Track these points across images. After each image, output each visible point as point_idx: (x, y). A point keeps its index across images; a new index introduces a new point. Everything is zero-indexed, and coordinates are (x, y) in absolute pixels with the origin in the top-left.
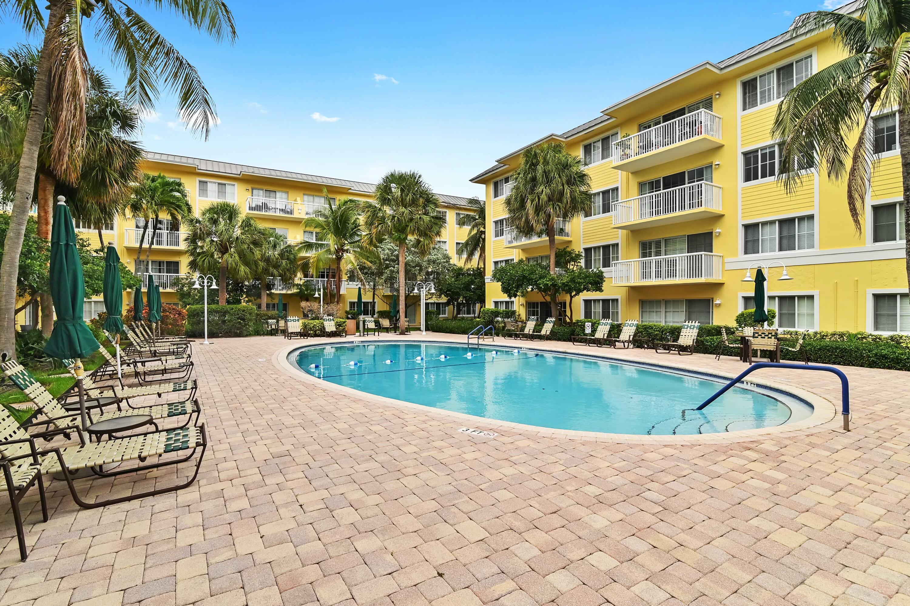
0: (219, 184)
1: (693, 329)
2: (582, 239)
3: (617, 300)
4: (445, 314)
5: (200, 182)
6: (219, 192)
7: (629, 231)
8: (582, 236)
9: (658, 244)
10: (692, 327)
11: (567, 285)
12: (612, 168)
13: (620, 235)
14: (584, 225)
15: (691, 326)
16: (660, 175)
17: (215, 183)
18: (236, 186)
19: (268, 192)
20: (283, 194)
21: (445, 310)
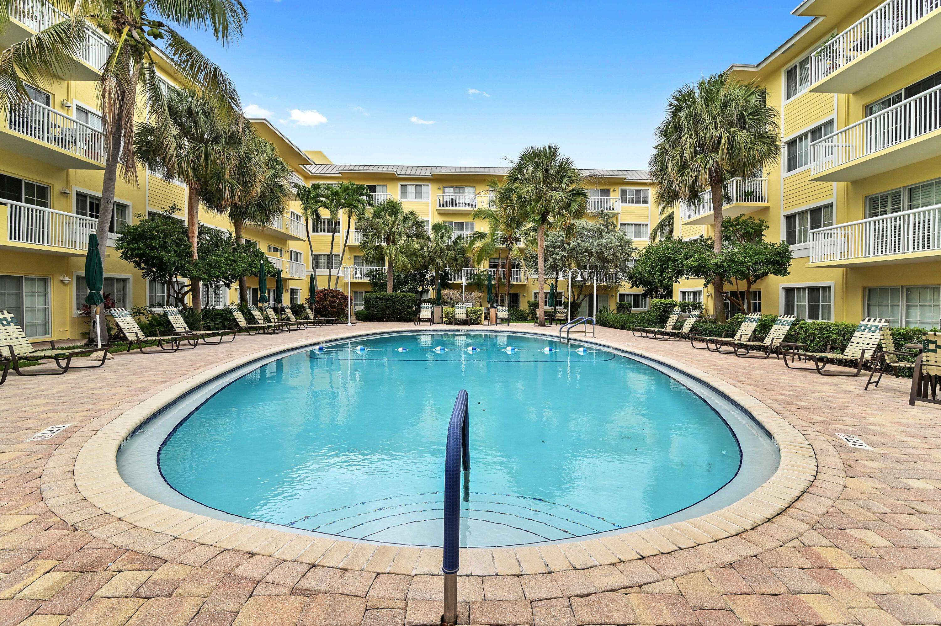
0: (416, 186)
1: (874, 331)
2: (782, 202)
3: (829, 288)
4: (645, 307)
5: (402, 186)
6: (416, 193)
7: (849, 183)
8: (782, 199)
9: (896, 197)
10: (873, 329)
11: (721, 266)
12: (810, 92)
13: (835, 192)
14: (786, 182)
15: (872, 326)
16: (902, 85)
17: (413, 185)
18: (430, 186)
19: (458, 189)
20: (471, 188)
21: (645, 303)
